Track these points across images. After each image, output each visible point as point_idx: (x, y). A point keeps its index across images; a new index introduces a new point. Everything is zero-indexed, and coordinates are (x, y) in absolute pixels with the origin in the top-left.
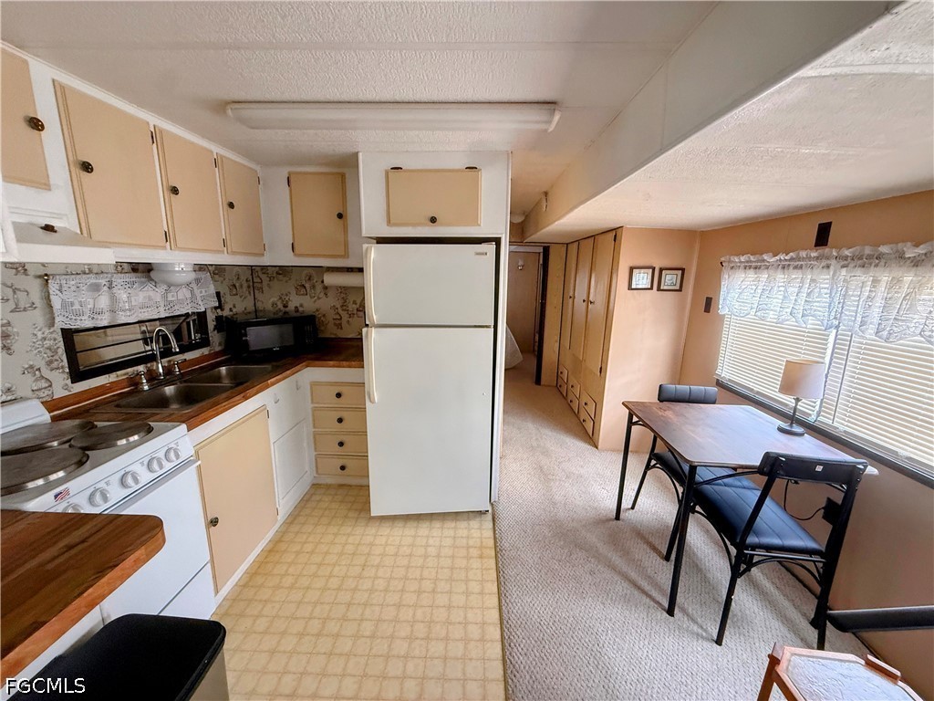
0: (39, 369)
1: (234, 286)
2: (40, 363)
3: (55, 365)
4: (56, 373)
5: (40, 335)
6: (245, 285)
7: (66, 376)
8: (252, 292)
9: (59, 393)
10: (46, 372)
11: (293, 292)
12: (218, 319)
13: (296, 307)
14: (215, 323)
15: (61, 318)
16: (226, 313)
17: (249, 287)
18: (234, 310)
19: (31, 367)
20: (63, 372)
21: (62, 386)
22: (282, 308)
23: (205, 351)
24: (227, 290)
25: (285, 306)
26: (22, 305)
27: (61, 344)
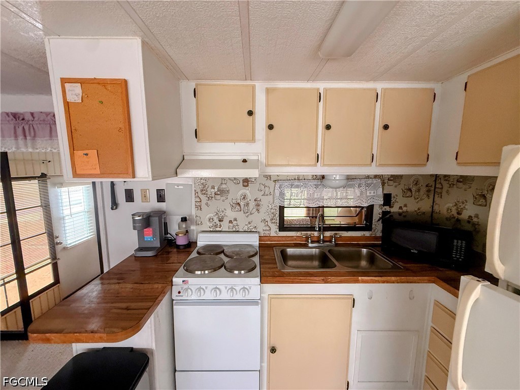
0: (267, 221)
1: (410, 190)
2: (268, 220)
3: (273, 221)
4: (273, 225)
5: (270, 207)
6: (424, 189)
7: (277, 227)
8: (432, 196)
9: (273, 234)
10: (270, 224)
11: (471, 200)
12: (385, 213)
13: (470, 217)
14: (381, 216)
15: (278, 200)
16: (395, 209)
17: (429, 191)
18: (405, 209)
19: (265, 220)
20: (276, 225)
21: (274, 231)
22: (456, 215)
23: (367, 234)
24: (400, 194)
25: (459, 213)
26: (266, 193)
27: (278, 213)
